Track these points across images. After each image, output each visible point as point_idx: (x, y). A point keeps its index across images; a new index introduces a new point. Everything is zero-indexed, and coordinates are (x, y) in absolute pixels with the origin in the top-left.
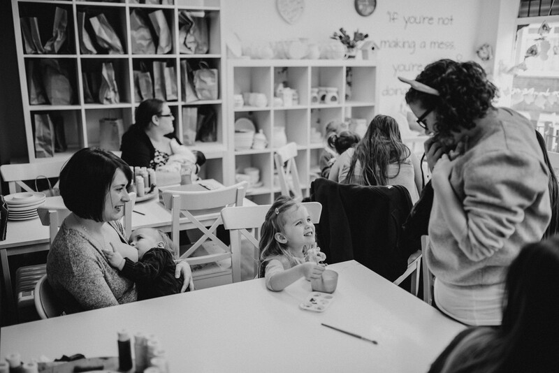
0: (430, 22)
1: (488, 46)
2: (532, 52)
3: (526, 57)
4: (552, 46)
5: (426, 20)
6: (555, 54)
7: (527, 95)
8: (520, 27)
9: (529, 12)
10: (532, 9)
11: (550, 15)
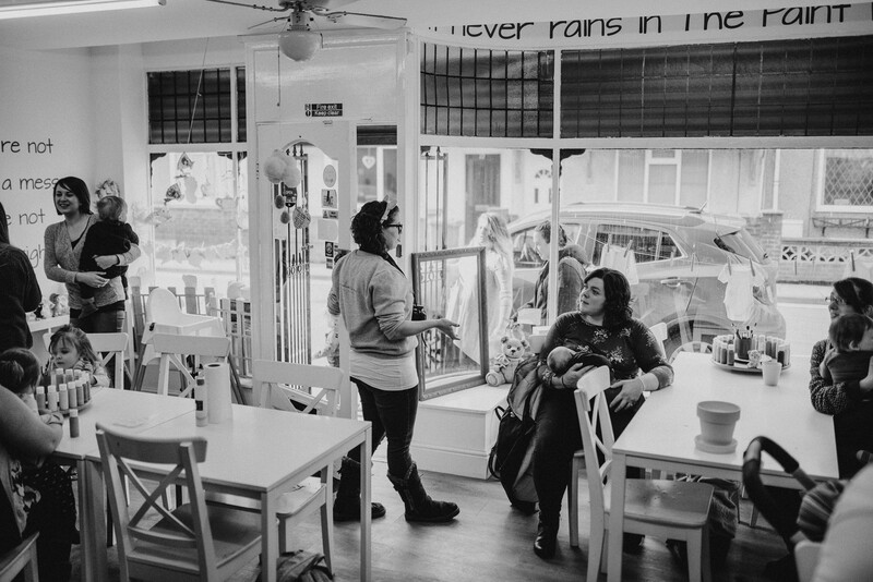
0: (14, 148)
1: (112, 184)
2: (174, 193)
3: (167, 200)
4: (199, 185)
5: (8, 146)
6: (205, 195)
7: (177, 251)
8: (153, 157)
9: (163, 136)
10: (166, 132)
11: (191, 142)
